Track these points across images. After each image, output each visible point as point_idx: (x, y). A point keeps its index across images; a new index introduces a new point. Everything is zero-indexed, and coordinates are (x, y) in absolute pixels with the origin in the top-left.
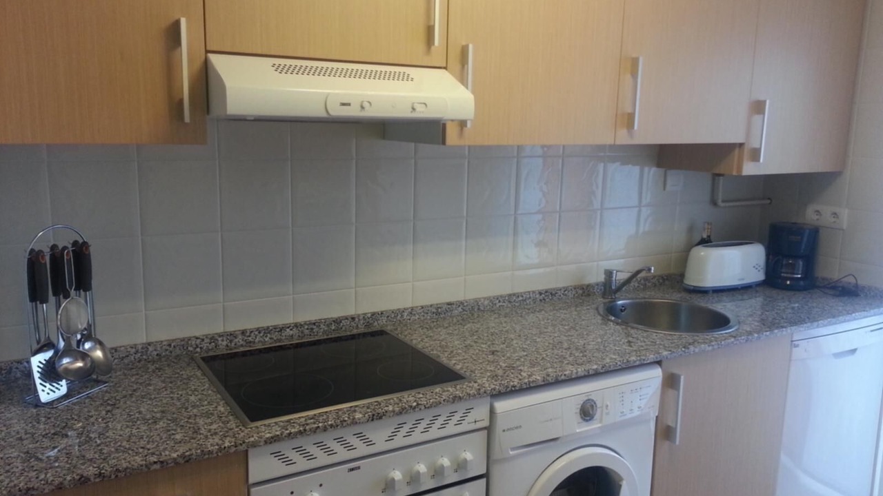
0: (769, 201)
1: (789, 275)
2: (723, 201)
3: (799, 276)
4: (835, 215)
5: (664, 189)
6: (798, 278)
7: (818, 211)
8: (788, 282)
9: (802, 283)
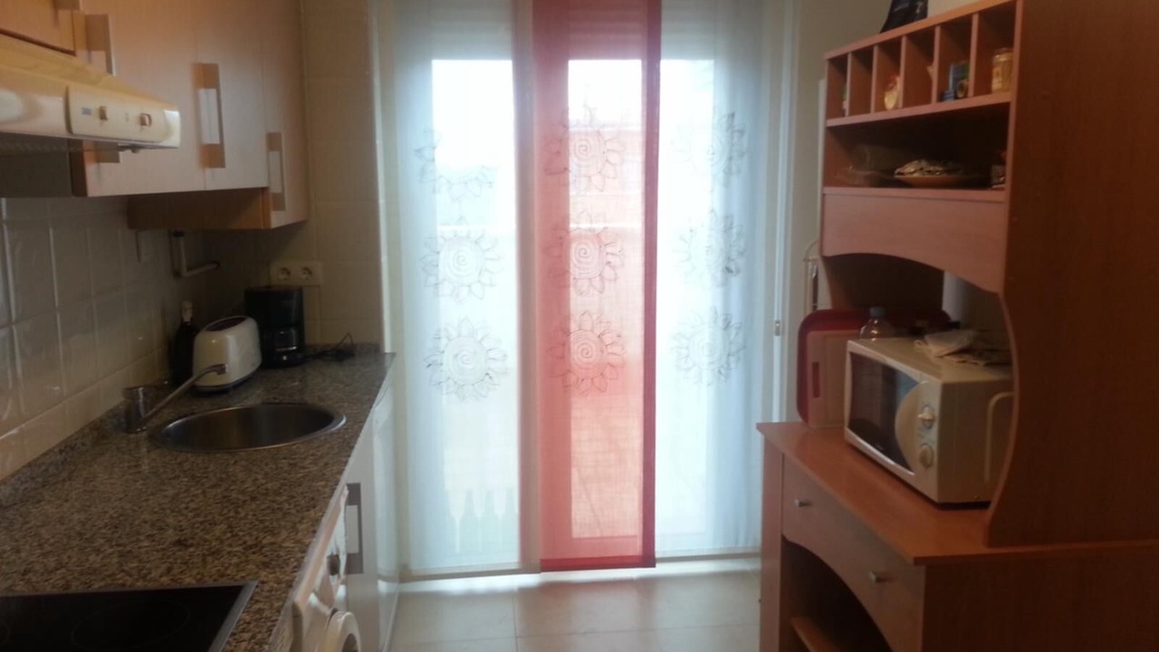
0: (215, 266)
1: (284, 349)
2: (189, 269)
3: (294, 348)
4: (308, 271)
5: (139, 260)
6: (294, 350)
7: (285, 269)
8: (285, 358)
9: (299, 356)
